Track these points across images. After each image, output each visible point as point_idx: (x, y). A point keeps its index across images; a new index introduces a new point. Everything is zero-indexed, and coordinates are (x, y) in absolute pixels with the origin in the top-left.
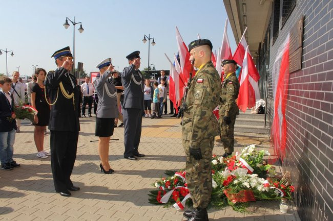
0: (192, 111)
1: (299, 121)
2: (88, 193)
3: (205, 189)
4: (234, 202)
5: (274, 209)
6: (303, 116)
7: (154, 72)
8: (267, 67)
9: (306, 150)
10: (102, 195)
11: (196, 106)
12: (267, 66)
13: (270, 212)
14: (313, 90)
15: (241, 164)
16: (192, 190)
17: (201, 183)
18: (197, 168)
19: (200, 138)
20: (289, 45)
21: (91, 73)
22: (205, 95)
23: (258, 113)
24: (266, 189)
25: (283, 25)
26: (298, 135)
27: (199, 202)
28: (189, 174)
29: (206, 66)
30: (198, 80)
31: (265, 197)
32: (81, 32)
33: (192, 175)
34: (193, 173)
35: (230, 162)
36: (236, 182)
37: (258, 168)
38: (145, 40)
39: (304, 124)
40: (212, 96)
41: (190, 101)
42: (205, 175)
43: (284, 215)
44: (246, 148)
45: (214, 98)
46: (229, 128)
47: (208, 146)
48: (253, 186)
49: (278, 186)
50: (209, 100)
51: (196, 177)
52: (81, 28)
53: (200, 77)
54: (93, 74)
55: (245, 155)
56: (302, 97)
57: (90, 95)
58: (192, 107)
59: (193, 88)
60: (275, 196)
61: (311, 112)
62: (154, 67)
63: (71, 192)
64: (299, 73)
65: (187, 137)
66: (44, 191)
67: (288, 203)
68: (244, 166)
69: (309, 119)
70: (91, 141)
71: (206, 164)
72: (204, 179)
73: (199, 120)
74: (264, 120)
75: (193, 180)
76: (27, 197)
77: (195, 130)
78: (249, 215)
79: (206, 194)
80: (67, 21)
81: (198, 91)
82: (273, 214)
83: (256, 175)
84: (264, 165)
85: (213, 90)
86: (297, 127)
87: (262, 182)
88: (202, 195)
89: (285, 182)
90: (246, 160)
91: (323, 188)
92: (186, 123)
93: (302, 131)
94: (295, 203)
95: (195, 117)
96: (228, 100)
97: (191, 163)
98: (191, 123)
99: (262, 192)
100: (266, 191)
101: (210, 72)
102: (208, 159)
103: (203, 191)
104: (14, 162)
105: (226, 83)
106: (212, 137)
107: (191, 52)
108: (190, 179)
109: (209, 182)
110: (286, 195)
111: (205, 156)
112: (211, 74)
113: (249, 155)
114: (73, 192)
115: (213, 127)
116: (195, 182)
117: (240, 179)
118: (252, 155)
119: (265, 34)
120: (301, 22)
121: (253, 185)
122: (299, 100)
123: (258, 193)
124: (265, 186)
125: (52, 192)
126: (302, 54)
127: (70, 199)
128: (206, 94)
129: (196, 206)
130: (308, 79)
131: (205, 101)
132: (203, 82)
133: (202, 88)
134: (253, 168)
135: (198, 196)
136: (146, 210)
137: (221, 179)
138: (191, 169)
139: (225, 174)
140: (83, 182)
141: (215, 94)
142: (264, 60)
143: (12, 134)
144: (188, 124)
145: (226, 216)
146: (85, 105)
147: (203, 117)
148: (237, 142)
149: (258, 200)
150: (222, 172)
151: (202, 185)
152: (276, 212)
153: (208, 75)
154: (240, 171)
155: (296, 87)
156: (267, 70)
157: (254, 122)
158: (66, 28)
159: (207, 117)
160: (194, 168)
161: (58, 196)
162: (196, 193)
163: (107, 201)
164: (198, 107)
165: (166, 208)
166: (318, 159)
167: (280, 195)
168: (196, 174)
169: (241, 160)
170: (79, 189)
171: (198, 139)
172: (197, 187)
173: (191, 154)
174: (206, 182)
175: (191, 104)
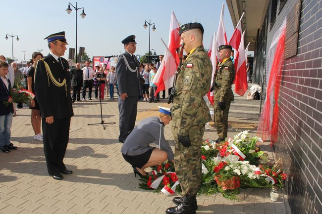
0: (181, 97)
1: (293, 109)
2: (81, 176)
3: (193, 177)
4: (224, 189)
5: (264, 197)
6: (297, 104)
7: (154, 57)
8: (264, 54)
9: (298, 138)
10: (94, 179)
11: (185, 92)
12: (264, 52)
13: (260, 200)
14: (308, 77)
15: (233, 151)
16: (181, 177)
17: (190, 171)
18: (185, 156)
19: (189, 125)
20: (286, 29)
21: (94, 57)
22: (194, 81)
23: (254, 99)
24: (258, 176)
25: (281, 10)
26: (292, 123)
27: (187, 189)
28: (178, 161)
29: (197, 51)
30: (188, 65)
31: (255, 184)
32: (83, 18)
33: (181, 162)
34: (182, 160)
35: (223, 148)
36: (227, 168)
37: (251, 155)
38: (146, 25)
39: (298, 112)
40: (202, 82)
41: (179, 87)
42: (194, 162)
43: (274, 204)
44: (239, 135)
45: (204, 84)
46: (223, 114)
47: (198, 133)
48: (244, 174)
49: (269, 174)
50: (198, 86)
51: (185, 164)
52: (84, 14)
53: (190, 62)
54: (95, 58)
55: (237, 141)
56: (296, 84)
57: (90, 79)
58: (181, 93)
59: (183, 73)
60: (266, 183)
61: (305, 99)
62: (155, 52)
63: (64, 175)
64: (294, 59)
65: (175, 123)
66: (38, 174)
67: (279, 191)
68: (236, 152)
69: (302, 107)
70: (88, 125)
71: (195, 152)
72: (193, 166)
73: (187, 107)
74: (259, 106)
75: (182, 168)
76: (20, 180)
77: (184, 117)
78: (239, 203)
79: (195, 181)
80: (69, 6)
81: (188, 77)
82: (263, 202)
83: (248, 162)
84: (256, 151)
85: (203, 75)
86: (291, 114)
87: (253, 169)
88: (191, 183)
89: (277, 169)
90: (238, 147)
91: (314, 180)
92: (176, 109)
93: (295, 119)
94: (286, 191)
95: (184, 103)
96: (224, 85)
97: (179, 150)
98: (180, 109)
99: (253, 179)
100: (256, 178)
101: (200, 57)
102: (197, 146)
103: (192, 179)
104: (12, 145)
105: (222, 68)
106: (201, 124)
107: (182, 36)
108: (179, 166)
109: (198, 169)
110: (277, 183)
111: (193, 143)
112: (202, 59)
113: (241, 142)
114: (66, 175)
115: (203, 114)
116: (184, 169)
117: (231, 166)
118: (245, 141)
119: (263, 20)
120: (298, 5)
121: (244, 172)
122: (293, 87)
123: (249, 181)
124: (256, 174)
125: (45, 175)
126: (298, 39)
127: (63, 182)
128: (196, 80)
129: (185, 194)
130: (303, 66)
131: (194, 87)
132: (192, 67)
133: (191, 73)
134: (245, 154)
135: (186, 184)
136: (136, 196)
137: (213, 165)
138: (180, 156)
139: (216, 160)
140: (77, 165)
141: (205, 79)
142: (262, 47)
143: (9, 117)
144: (177, 110)
145: (216, 202)
146: (85, 88)
147: (192, 103)
148: (232, 127)
149: (248, 187)
150: (214, 158)
151: (191, 172)
152: (267, 200)
153: (198, 60)
154: (232, 158)
155: (291, 73)
156: (264, 56)
157: (249, 107)
158: (69, 13)
159: (196, 103)
160: (183, 155)
161: (51, 179)
162: (185, 180)
163: (98, 185)
164: (186, 93)
165: (156, 194)
166: (311, 150)
167: (271, 182)
168: (185, 161)
169: (233, 146)
170: (72, 172)
171: (187, 126)
172: (186, 175)
173: (179, 142)
174: (195, 169)
175: (181, 89)
